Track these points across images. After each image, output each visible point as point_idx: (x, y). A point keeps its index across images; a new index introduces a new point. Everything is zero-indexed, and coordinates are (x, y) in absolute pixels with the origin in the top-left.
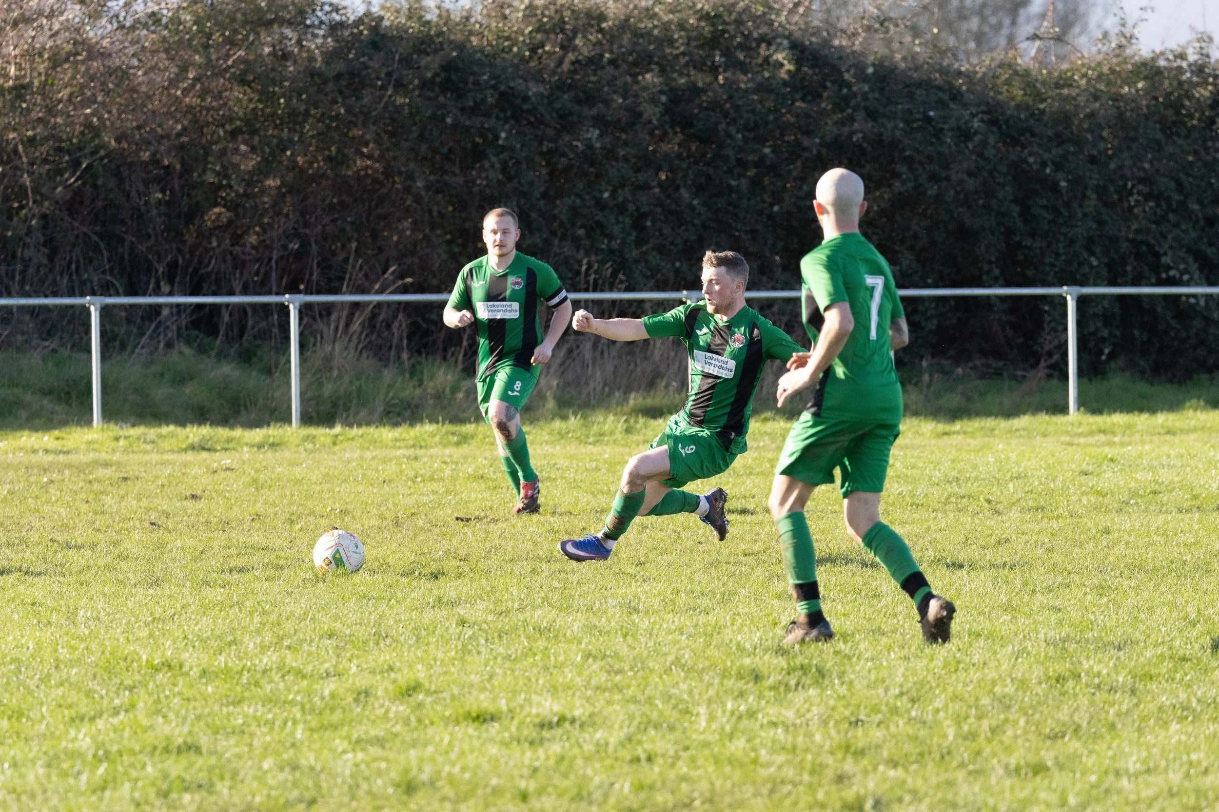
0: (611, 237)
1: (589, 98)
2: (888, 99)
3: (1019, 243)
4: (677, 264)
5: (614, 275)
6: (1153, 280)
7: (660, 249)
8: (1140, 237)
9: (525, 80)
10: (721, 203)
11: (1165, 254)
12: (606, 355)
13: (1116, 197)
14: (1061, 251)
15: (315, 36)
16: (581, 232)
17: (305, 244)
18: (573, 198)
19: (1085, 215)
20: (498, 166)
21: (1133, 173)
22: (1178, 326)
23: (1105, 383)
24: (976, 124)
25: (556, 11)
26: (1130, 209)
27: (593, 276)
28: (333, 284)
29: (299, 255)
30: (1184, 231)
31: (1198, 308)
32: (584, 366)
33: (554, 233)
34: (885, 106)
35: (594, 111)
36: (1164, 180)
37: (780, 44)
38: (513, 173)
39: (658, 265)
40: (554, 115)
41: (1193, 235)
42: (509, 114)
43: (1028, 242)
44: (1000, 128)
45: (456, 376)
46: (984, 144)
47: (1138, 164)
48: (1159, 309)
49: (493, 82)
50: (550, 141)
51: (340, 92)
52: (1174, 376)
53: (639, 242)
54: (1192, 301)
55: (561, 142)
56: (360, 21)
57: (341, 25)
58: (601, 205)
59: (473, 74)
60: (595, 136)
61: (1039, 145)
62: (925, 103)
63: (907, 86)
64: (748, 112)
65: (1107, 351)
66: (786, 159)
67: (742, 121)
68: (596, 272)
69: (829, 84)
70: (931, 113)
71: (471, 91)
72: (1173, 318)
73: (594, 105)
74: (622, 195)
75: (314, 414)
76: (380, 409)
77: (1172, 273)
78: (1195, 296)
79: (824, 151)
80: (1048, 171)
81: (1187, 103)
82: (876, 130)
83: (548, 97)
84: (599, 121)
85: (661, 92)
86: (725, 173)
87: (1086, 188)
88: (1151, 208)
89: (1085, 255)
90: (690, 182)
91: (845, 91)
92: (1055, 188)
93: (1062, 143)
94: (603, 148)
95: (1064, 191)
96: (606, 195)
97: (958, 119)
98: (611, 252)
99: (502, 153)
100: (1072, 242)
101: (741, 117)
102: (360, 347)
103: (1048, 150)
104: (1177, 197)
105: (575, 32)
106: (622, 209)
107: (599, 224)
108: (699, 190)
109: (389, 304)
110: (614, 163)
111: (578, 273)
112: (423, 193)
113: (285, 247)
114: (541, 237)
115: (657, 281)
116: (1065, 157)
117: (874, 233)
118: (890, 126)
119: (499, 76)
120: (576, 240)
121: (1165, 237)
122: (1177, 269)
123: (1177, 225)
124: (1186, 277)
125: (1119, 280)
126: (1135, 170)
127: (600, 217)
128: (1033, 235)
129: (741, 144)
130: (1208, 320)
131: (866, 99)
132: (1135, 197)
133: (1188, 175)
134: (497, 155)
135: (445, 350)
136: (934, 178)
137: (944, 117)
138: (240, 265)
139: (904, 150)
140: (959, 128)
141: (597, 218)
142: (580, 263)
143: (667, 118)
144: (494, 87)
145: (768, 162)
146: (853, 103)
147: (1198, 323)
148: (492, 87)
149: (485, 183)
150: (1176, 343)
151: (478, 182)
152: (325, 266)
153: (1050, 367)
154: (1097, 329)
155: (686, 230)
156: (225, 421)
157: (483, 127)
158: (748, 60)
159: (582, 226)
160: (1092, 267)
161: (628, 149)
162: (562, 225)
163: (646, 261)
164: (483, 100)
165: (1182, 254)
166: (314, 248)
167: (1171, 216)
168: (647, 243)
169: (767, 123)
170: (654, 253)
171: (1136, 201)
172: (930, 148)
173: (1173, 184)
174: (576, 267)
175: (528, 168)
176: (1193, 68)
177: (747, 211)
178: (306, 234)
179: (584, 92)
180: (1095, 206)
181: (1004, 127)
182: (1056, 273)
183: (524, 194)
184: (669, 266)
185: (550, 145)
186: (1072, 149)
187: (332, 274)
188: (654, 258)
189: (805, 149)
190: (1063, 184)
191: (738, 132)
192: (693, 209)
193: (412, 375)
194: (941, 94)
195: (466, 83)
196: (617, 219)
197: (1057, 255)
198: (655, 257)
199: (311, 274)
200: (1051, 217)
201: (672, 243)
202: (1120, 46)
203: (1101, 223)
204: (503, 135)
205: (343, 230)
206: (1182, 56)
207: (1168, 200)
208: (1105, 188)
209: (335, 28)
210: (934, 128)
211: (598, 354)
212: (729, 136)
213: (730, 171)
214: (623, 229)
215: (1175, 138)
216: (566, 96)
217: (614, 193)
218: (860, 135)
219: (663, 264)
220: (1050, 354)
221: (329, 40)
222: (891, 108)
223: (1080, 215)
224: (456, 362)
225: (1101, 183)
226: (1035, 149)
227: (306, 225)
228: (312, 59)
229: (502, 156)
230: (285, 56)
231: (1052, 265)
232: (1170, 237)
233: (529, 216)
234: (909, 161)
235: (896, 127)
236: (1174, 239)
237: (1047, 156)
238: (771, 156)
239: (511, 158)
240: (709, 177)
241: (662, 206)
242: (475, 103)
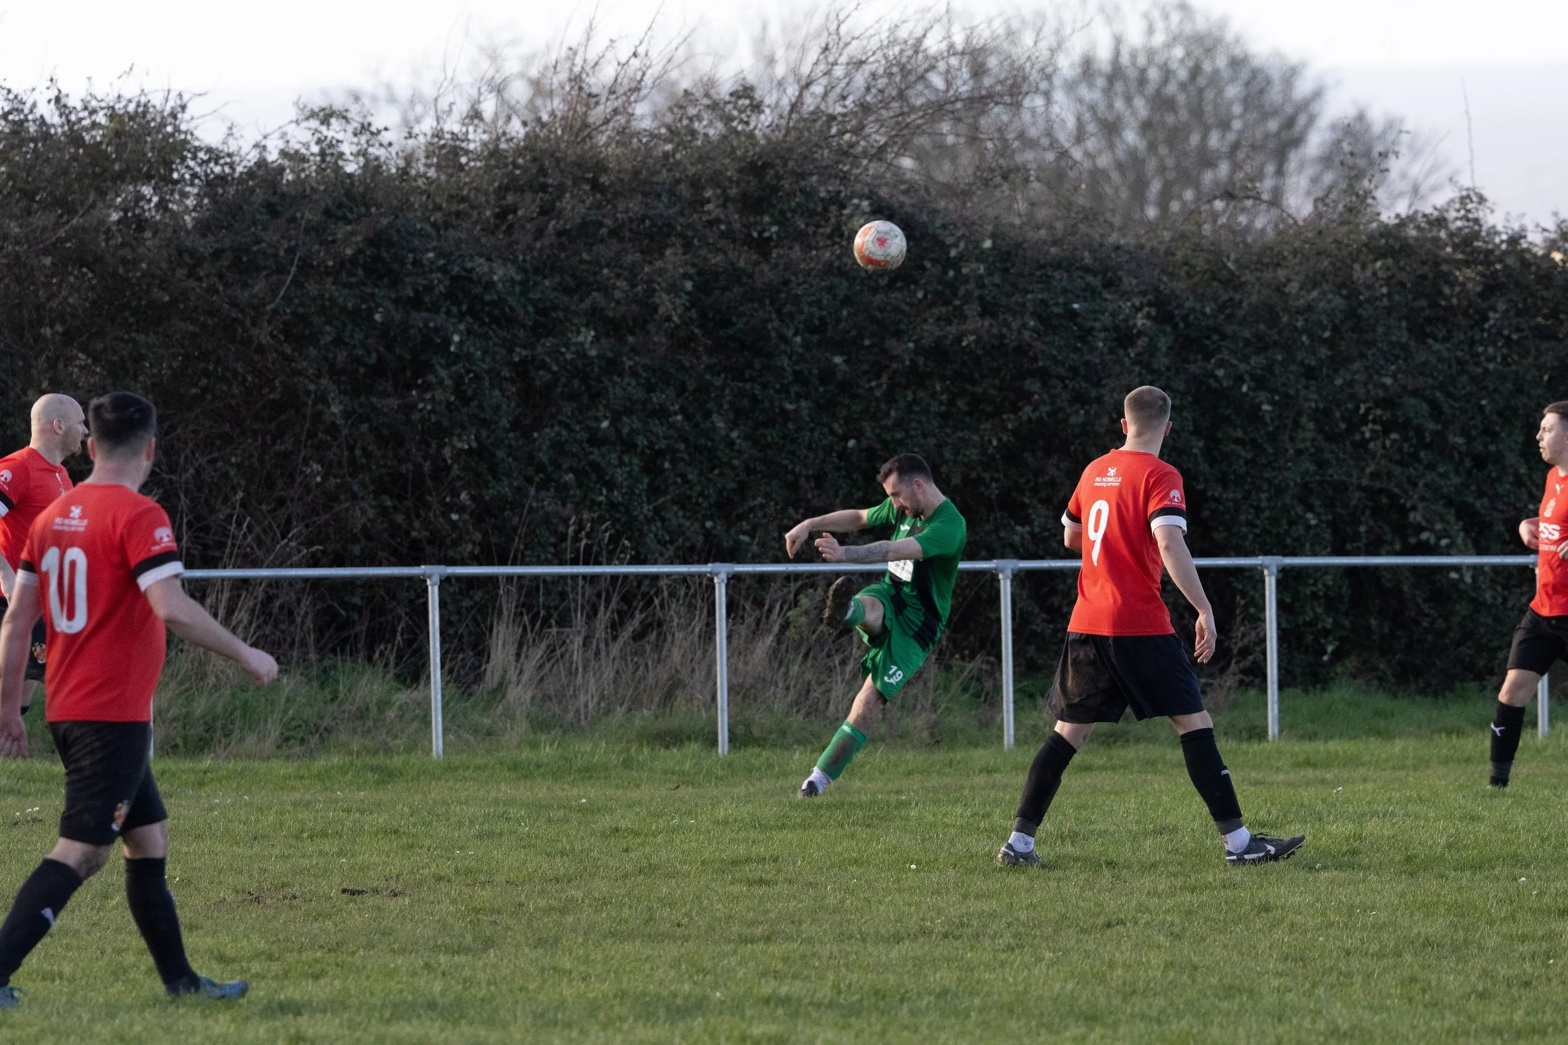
0: (611, 485)
1: (580, 286)
2: (1014, 285)
3: (1204, 492)
4: (709, 524)
5: (615, 539)
6: (1398, 547)
7: (683, 502)
8: (1378, 484)
9: (489, 259)
10: (772, 435)
11: (1414, 508)
12: (603, 654)
13: (1343, 426)
14: (1264, 504)
15: (184, 195)
16: (570, 477)
18: (556, 428)
19: (1299, 452)
20: (448, 382)
21: (1368, 392)
22: (1432, 612)
23: (1326, 695)
24: (1140, 321)
25: (534, 160)
26: (1364, 443)
27: (584, 542)
28: (211, 553)
30: (1441, 475)
31: (1462, 586)
32: (571, 673)
33: (529, 480)
34: (1009, 296)
35: (586, 305)
36: (1413, 401)
37: (858, 206)
38: (470, 392)
39: (680, 525)
40: (530, 309)
41: (1456, 480)
42: (464, 308)
43: (1216, 491)
44: (1175, 326)
45: (387, 687)
46: (1152, 349)
47: (1375, 377)
48: (1406, 588)
49: (442, 262)
50: (524, 347)
51: (221, 276)
52: (1428, 684)
53: (654, 491)
54: (1454, 575)
55: (539, 349)
56: (250, 173)
57: (222, 179)
58: (596, 440)
59: (413, 250)
60: (590, 339)
61: (1232, 352)
62: (1065, 291)
63: (1043, 267)
64: (810, 304)
65: (1330, 649)
66: (865, 373)
67: (802, 318)
68: (588, 536)
69: (928, 264)
70: (1076, 306)
71: (409, 274)
72: (1425, 601)
73: (588, 294)
74: (628, 424)
75: (179, 741)
76: (275, 734)
77: (1424, 536)
78: (1457, 568)
79: (921, 360)
80: (1245, 389)
81: (1447, 290)
82: (995, 331)
83: (520, 283)
84: (595, 317)
85: (686, 276)
86: (778, 392)
87: (1300, 413)
88: (1394, 441)
89: (1299, 509)
90: (726, 407)
91: (951, 273)
92: (1254, 415)
93: (1266, 348)
94: (601, 357)
95: (1268, 418)
96: (605, 424)
97: (1113, 315)
98: (613, 506)
99: (455, 364)
100: (1279, 491)
101: (801, 312)
103: (1245, 359)
104: (1431, 426)
105: (561, 189)
106: (629, 446)
107: (594, 465)
108: (738, 416)
109: (292, 581)
110: (616, 378)
111: (563, 537)
112: (340, 421)
114: (510, 485)
115: (678, 549)
116: (1269, 368)
117: (993, 479)
118: (1015, 325)
119: (451, 254)
120: (562, 490)
121: (1415, 485)
122: (1432, 530)
123: (1431, 467)
124: (1444, 542)
125: (1348, 547)
126: (1371, 387)
127: (596, 455)
128: (1224, 482)
129: (800, 350)
130: (1477, 605)
131: (982, 286)
132: (1370, 425)
133: (1449, 395)
134: (447, 366)
135: (371, 649)
136: (1080, 399)
137: (1095, 312)
139: (1035, 359)
140: (1116, 328)
141: (591, 457)
142: (566, 521)
143: (694, 313)
144: (444, 270)
145: (839, 376)
146: (961, 292)
147: (1463, 609)
148: (439, 269)
149: (429, 407)
150: (1430, 638)
151: (421, 406)
153: (1243, 672)
154: (1317, 618)
155: (721, 474)
157: (427, 327)
158: (811, 230)
159: (571, 469)
160: (1308, 527)
161: (637, 359)
162: (540, 468)
163: (663, 520)
164: (429, 288)
165: (1439, 507)
167: (1422, 454)
168: (665, 493)
169: (839, 321)
170: (675, 508)
171: (1372, 431)
172: (1072, 356)
173: (1425, 406)
174: (561, 528)
175: (492, 387)
176: (1456, 240)
177: (809, 448)
179: (574, 276)
180: (1314, 440)
181: (1181, 325)
182: (1257, 535)
183: (485, 423)
184: (697, 526)
185: (524, 353)
186: (1279, 358)
188: (675, 516)
189: (893, 358)
190: (1266, 407)
191: (796, 334)
192: (731, 444)
193: (322, 686)
194: (1089, 278)
195: (403, 264)
196: (620, 459)
197: (1258, 509)
198: (676, 514)
200: (1249, 456)
201: (701, 494)
202: (1350, 209)
203: (1322, 464)
204: (456, 338)
205: (226, 475)
206: (1440, 221)
207: (1419, 430)
208: (1327, 412)
209: (212, 184)
210: (1080, 328)
211: (591, 654)
212: (783, 338)
213: (784, 390)
214: (629, 473)
215: (1430, 341)
216: (547, 283)
217: (615, 421)
218: (972, 338)
219: (687, 524)
220: (1245, 652)
221: (206, 201)
222: (1017, 298)
223: (1291, 452)
224: (386, 666)
225: (1321, 405)
226: (1225, 355)
228: (179, 228)
229: (454, 368)
230: (141, 224)
231: (1251, 524)
232: (1421, 484)
233: (494, 455)
234: (1043, 375)
235: (1024, 326)
236: (1426, 485)
237: (1242, 367)
238: (844, 367)
239: (468, 372)
240: (754, 398)
241: (686, 441)
242: (416, 292)
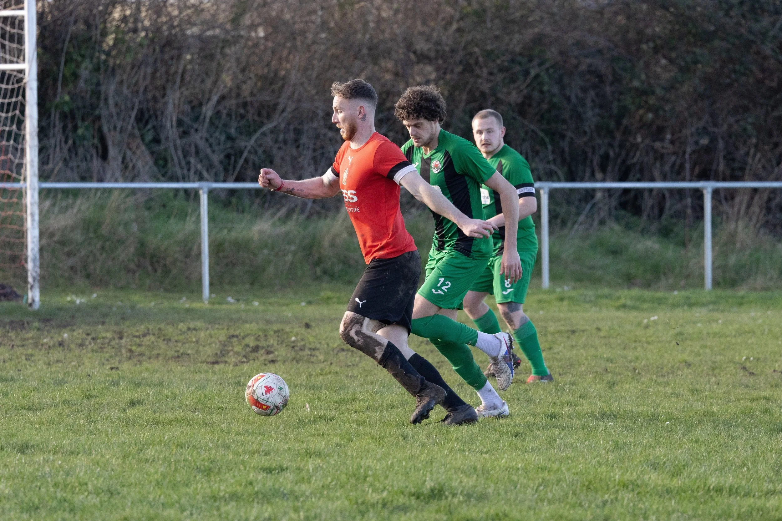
17: (713, 140)
29: (709, 150)
102: (759, 225)
113: (697, 143)
138: (660, 157)
152: (730, 158)
156: (648, 285)
166: (721, 144)
178: (714, 133)
187: (736, 165)
199: (718, 165)
227: (715, 125)
